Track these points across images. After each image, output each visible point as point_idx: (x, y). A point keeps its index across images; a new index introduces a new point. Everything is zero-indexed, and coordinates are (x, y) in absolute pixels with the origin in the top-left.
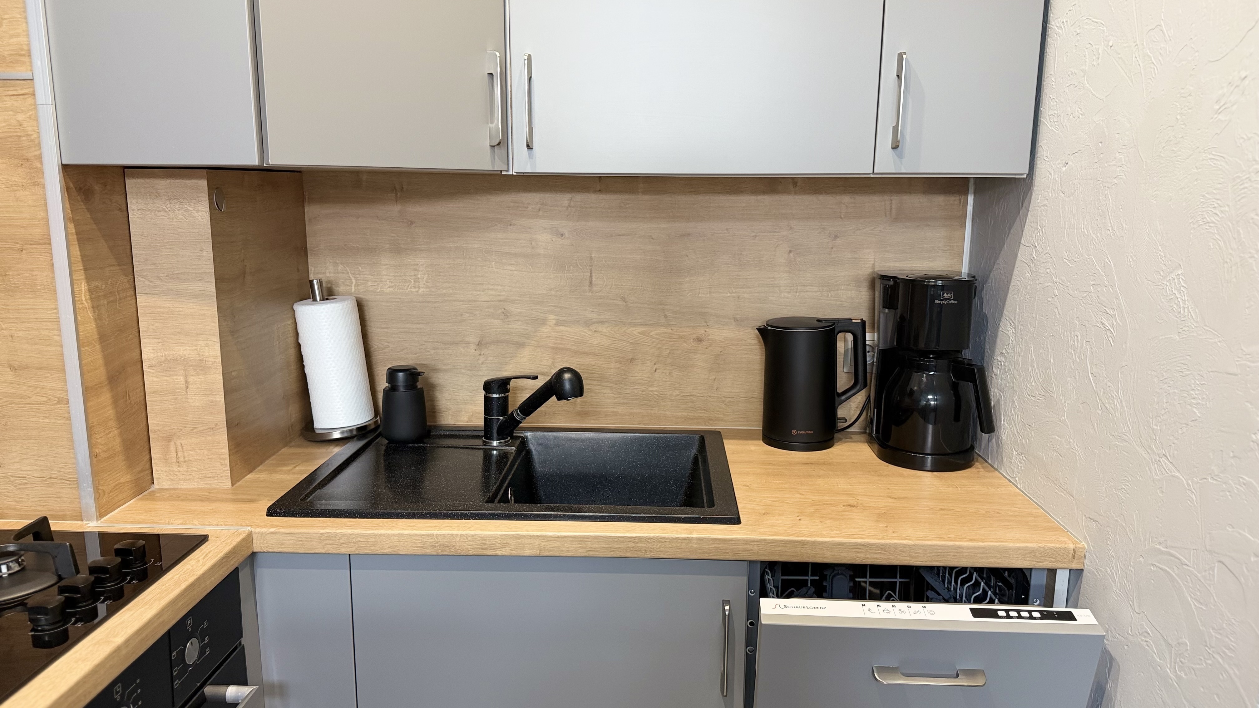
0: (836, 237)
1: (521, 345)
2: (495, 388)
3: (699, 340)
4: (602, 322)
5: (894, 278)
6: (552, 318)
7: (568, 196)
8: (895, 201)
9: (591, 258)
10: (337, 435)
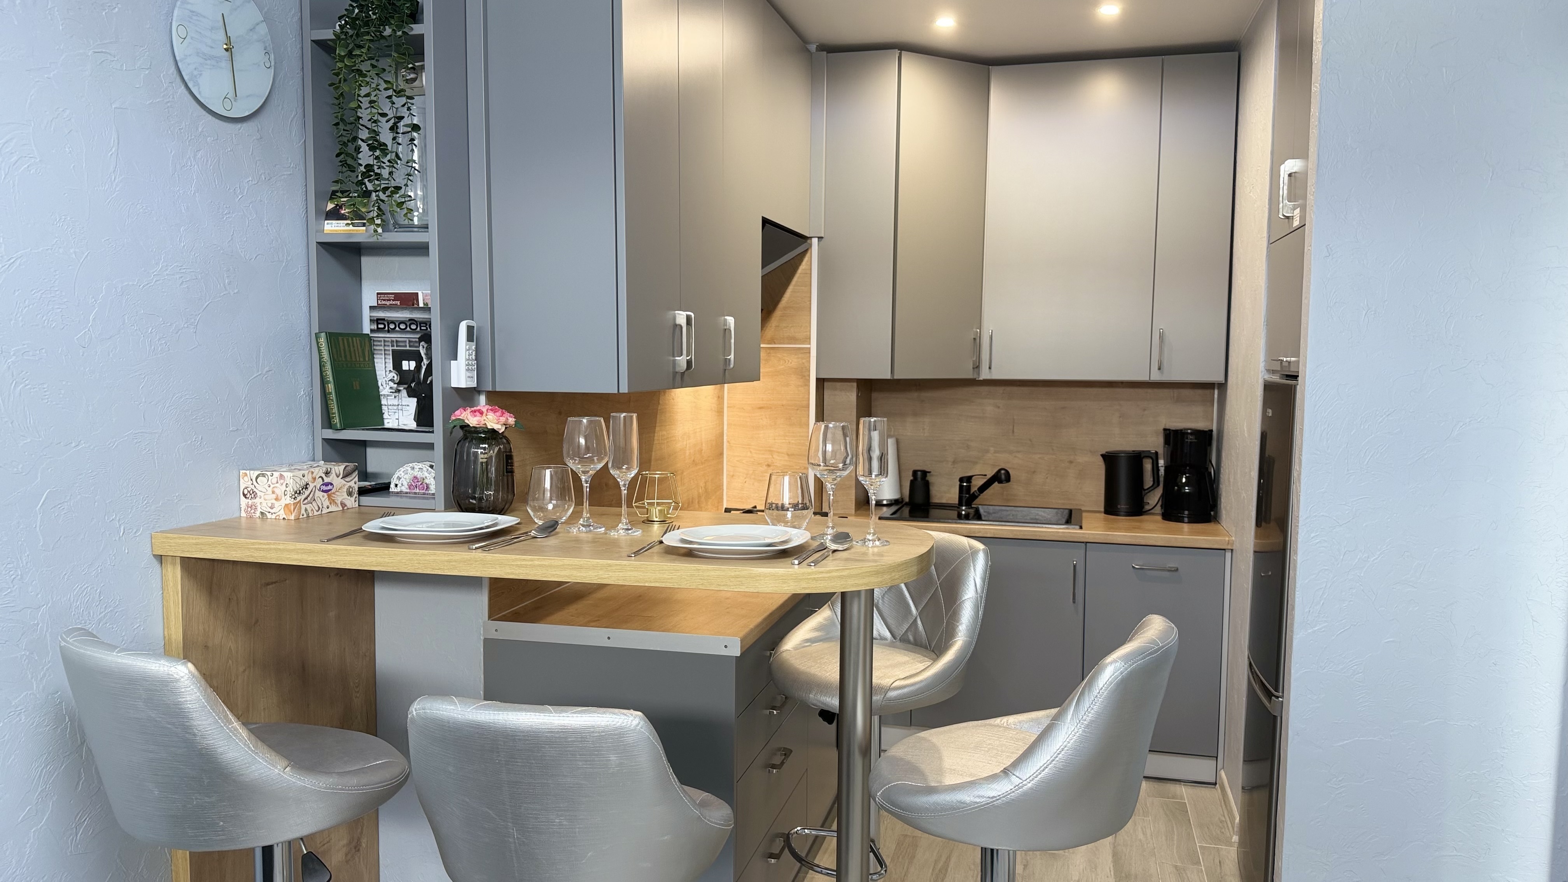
0: (1145, 410)
1: (976, 463)
2: (965, 480)
3: (1071, 462)
4: (1019, 452)
5: (1169, 430)
6: (992, 449)
7: (1003, 388)
8: (1176, 392)
9: (1014, 419)
10: (885, 502)
